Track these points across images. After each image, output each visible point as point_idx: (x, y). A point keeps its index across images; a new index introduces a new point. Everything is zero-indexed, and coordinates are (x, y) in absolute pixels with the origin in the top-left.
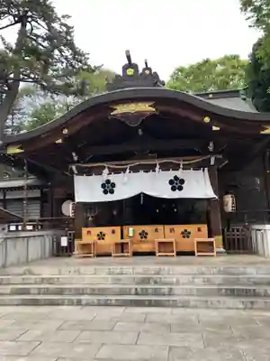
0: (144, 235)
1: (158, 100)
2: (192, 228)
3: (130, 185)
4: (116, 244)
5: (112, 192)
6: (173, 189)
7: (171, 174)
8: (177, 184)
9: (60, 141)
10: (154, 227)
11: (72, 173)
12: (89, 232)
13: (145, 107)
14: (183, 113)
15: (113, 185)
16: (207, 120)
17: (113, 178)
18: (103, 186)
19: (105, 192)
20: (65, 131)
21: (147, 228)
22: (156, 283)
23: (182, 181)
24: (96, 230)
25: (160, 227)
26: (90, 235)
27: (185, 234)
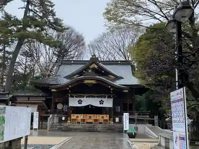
0: (90, 117)
1: (97, 80)
2: (105, 116)
3: (87, 101)
4: (82, 120)
5: (81, 103)
6: (100, 104)
7: (100, 99)
8: (101, 102)
9: (68, 89)
10: (93, 115)
11: (68, 96)
12: (74, 116)
14: (104, 85)
16: (110, 87)
17: (82, 99)
18: (78, 101)
19: (79, 103)
20: (70, 86)
21: (91, 115)
22: (93, 128)
23: (103, 102)
24: (76, 115)
25: (95, 115)
27: (103, 117)
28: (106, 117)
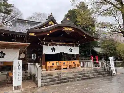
0: (64, 63)
3: (59, 49)
5: (54, 51)
6: (70, 51)
7: (70, 47)
9: (48, 34)
12: (49, 63)
13: (71, 29)
15: (55, 49)
16: (84, 35)
17: (55, 47)
18: (52, 49)
19: (53, 51)
20: (50, 32)
21: (65, 61)
22: (84, 74)
23: (72, 49)
24: (51, 62)
25: (68, 61)
26: (49, 64)
27: (74, 63)
28: (77, 62)
